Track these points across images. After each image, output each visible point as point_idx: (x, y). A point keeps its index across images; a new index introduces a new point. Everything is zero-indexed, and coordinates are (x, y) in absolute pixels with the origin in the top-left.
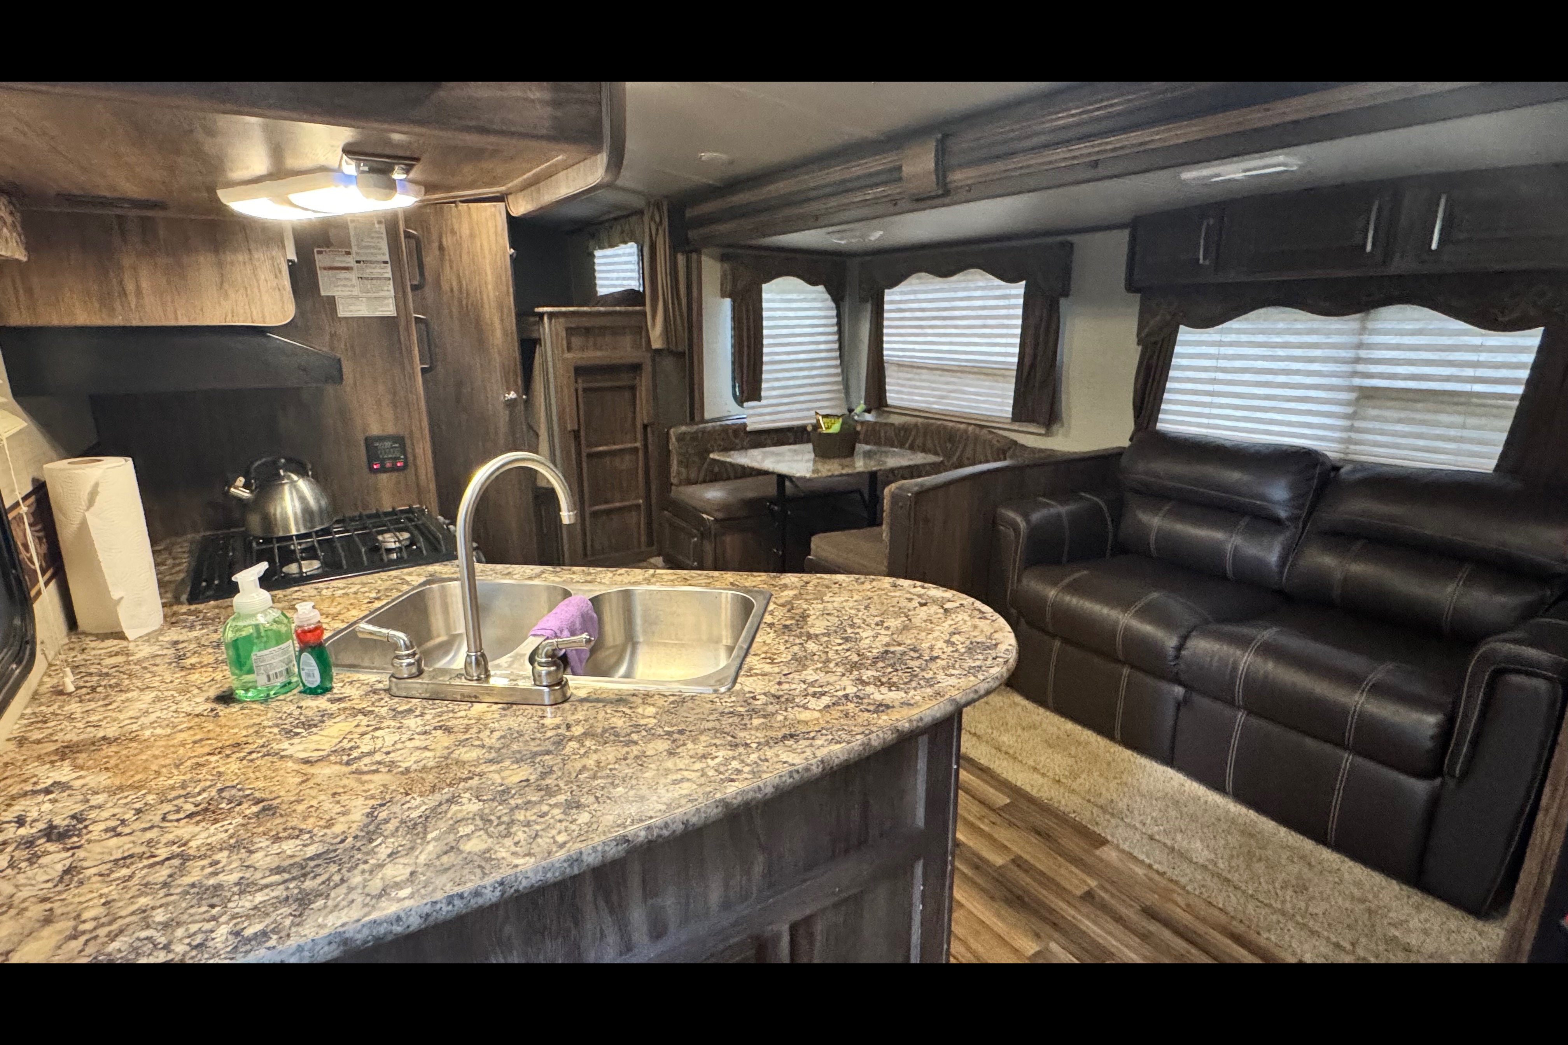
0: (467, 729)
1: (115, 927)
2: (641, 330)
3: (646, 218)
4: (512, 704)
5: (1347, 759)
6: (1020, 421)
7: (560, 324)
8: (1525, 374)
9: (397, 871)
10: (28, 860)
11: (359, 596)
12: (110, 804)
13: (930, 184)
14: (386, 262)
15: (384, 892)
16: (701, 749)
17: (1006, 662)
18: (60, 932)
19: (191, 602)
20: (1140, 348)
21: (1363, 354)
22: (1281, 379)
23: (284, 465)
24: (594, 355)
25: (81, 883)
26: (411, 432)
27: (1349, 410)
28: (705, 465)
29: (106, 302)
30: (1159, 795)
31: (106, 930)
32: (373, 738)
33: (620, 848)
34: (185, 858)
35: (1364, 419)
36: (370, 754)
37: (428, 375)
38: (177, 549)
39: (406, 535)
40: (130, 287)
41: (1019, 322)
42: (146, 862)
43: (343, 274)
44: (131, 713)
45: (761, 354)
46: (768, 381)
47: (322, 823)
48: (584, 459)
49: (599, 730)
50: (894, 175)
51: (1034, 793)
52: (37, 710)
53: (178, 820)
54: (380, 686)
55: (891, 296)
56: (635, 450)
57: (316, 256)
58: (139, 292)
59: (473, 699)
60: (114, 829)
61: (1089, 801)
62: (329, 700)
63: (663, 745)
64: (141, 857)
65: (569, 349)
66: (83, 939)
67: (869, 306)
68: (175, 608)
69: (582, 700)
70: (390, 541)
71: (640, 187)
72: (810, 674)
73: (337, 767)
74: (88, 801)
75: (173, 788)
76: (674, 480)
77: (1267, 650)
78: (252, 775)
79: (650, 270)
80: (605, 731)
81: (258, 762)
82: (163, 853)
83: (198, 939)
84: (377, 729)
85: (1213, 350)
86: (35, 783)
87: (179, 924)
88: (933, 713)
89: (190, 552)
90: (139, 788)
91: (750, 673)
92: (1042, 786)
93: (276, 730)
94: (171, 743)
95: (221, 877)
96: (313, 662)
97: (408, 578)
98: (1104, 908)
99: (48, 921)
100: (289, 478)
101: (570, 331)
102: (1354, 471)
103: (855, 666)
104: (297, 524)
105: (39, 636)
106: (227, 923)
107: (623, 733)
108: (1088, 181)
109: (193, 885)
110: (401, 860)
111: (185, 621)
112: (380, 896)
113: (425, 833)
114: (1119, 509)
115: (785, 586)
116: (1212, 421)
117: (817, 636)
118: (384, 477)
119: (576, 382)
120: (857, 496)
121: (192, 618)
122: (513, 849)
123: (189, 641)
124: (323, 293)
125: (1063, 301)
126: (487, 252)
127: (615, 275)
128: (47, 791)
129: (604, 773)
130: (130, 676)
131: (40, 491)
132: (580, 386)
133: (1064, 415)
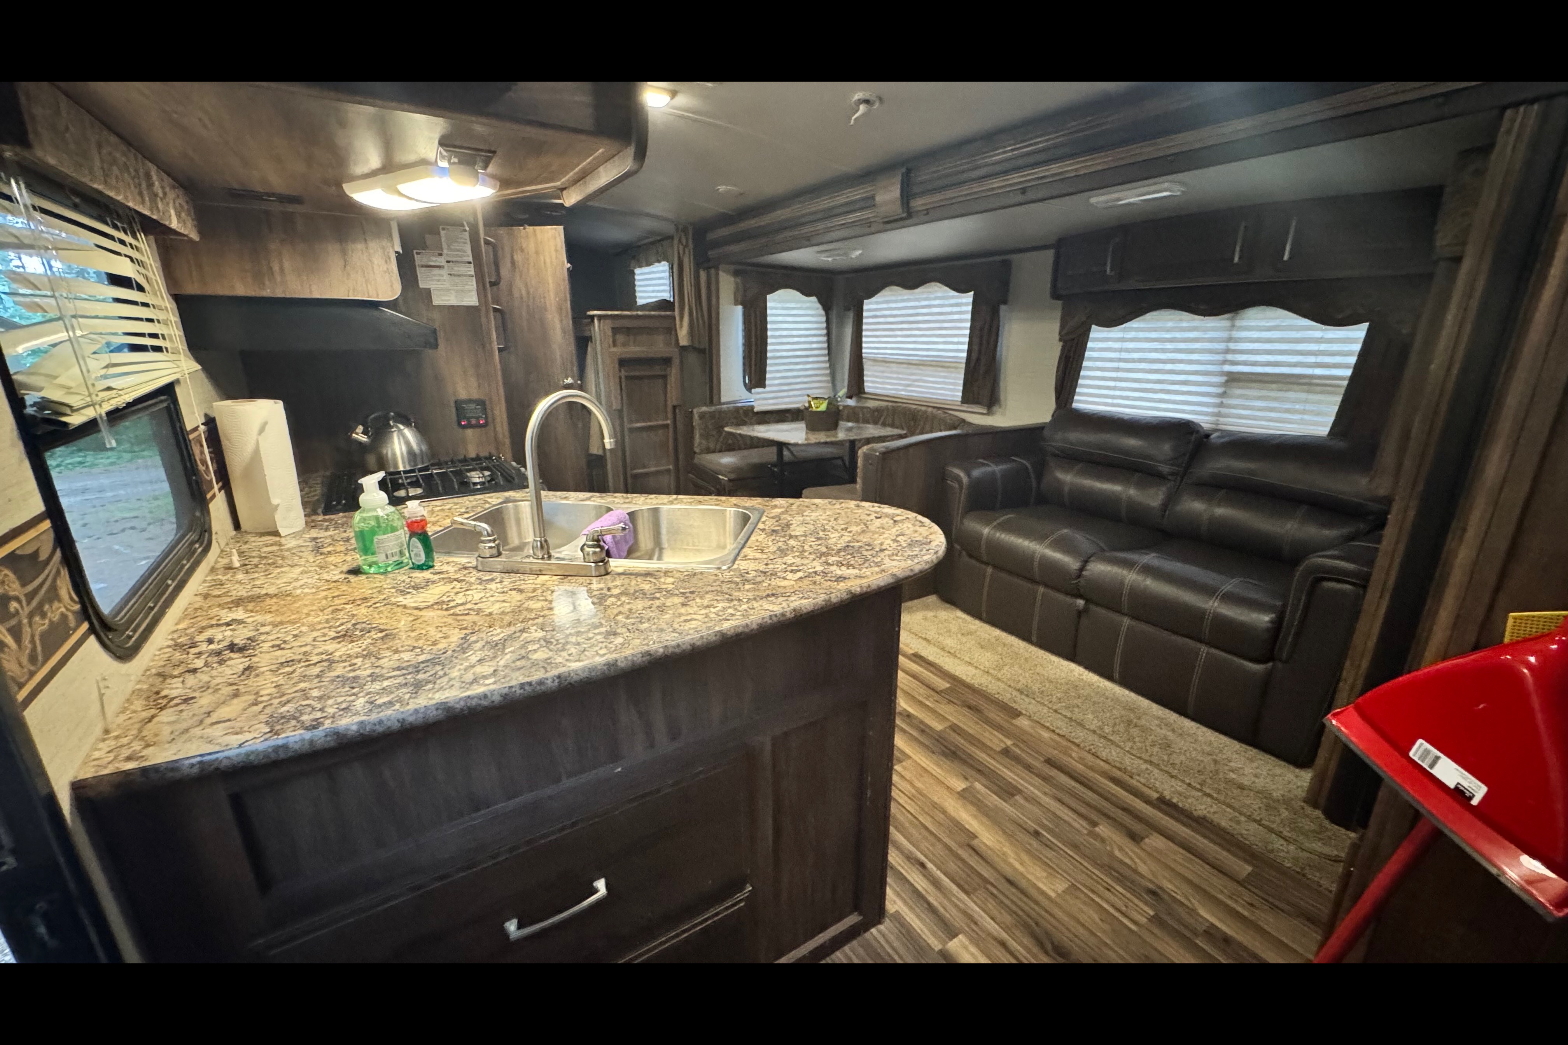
0: (534, 590)
1: (284, 699)
2: (671, 331)
3: (676, 241)
4: (568, 576)
5: (1204, 649)
6: (967, 403)
7: (608, 325)
8: (1353, 360)
9: (486, 669)
10: (218, 662)
11: (453, 510)
12: (274, 632)
13: (897, 209)
14: (470, 263)
15: (475, 681)
16: (706, 603)
17: (936, 553)
18: (246, 701)
19: (325, 514)
20: (1061, 343)
21: (1232, 346)
22: (1169, 367)
23: (393, 418)
24: (634, 350)
25: (257, 675)
26: (491, 399)
27: (1220, 390)
28: (721, 439)
29: (258, 277)
30: (1063, 681)
31: (278, 700)
32: (465, 595)
33: (644, 659)
34: (331, 662)
35: (1231, 397)
36: (462, 604)
37: (504, 353)
38: (311, 482)
39: (487, 473)
40: (276, 268)
41: (968, 325)
42: (303, 664)
43: (436, 271)
44: (285, 580)
45: (766, 351)
46: (772, 372)
47: (429, 643)
48: (626, 432)
49: (632, 591)
50: (869, 202)
51: (968, 680)
52: (215, 578)
53: (325, 641)
54: (470, 565)
55: (869, 305)
56: (666, 426)
57: (416, 256)
58: (282, 270)
59: (540, 573)
60: (278, 646)
61: (1010, 686)
62: (431, 573)
63: (677, 600)
64: (299, 661)
65: (615, 345)
66: (262, 705)
67: (851, 315)
68: (314, 517)
69: (620, 574)
70: (476, 477)
71: (670, 216)
72: (789, 559)
73: (439, 612)
74: (258, 630)
75: (320, 623)
76: (697, 450)
77: (1147, 570)
78: (377, 616)
79: (678, 286)
80: (636, 592)
81: (381, 609)
82: (315, 659)
83: (344, 706)
84: (467, 590)
85: (1117, 345)
86: (219, 620)
87: (329, 698)
88: (878, 583)
89: (322, 483)
90: (294, 623)
91: (745, 558)
92: (974, 675)
93: (393, 590)
94: (316, 597)
95: (358, 673)
96: (419, 545)
97: (489, 500)
98: (1017, 760)
99: (236, 695)
100: (397, 427)
101: (615, 331)
102: (1219, 437)
103: (823, 554)
104: (403, 463)
105: (214, 530)
106: (364, 697)
107: (649, 593)
108: (1021, 204)
109: (338, 677)
110: (487, 664)
111: (322, 525)
112: (472, 683)
113: (504, 649)
114: (1041, 469)
115: (775, 506)
116: (1116, 401)
117: (796, 537)
118: (469, 432)
119: (620, 371)
120: (839, 462)
121: (326, 524)
122: (567, 657)
123: (326, 538)
124: (421, 286)
125: (1003, 307)
126: (548, 264)
127: (651, 288)
128: (228, 624)
129: (634, 616)
130: (283, 558)
131: (210, 422)
132: (623, 373)
133: (1002, 398)
